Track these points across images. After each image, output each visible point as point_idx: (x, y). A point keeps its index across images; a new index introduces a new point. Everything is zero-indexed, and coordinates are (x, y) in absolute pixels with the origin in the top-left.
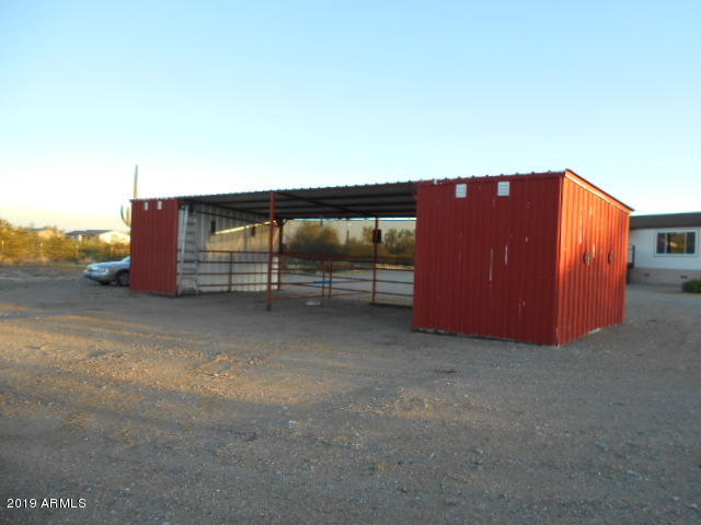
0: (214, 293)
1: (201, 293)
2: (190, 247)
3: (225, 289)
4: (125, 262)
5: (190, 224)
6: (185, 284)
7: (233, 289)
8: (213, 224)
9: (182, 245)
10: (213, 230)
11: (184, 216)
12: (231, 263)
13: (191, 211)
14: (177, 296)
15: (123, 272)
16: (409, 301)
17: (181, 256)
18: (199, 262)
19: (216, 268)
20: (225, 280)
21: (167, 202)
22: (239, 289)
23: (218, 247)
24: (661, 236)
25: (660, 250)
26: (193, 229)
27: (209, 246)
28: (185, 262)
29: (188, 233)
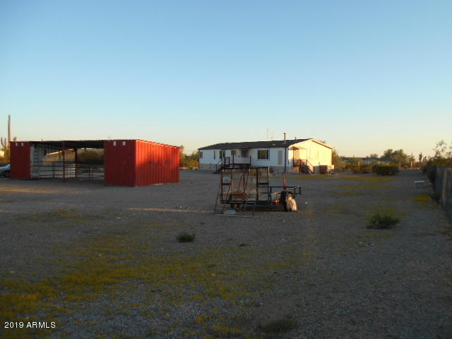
0: (46, 178)
1: (41, 179)
2: (36, 160)
3: (52, 177)
4: (8, 167)
5: (35, 151)
6: (34, 175)
7: (55, 177)
8: (45, 151)
9: (32, 159)
10: (45, 154)
11: (32, 149)
12: (53, 166)
13: (35, 147)
14: (30, 179)
15: (6, 171)
16: (103, 178)
17: (32, 164)
18: (39, 166)
19: (47, 168)
20: (51, 173)
21: (25, 143)
22: (57, 177)
23: (48, 160)
24: (259, 151)
25: (259, 158)
26: (36, 153)
27: (43, 160)
28: (34, 166)
29: (35, 155)
